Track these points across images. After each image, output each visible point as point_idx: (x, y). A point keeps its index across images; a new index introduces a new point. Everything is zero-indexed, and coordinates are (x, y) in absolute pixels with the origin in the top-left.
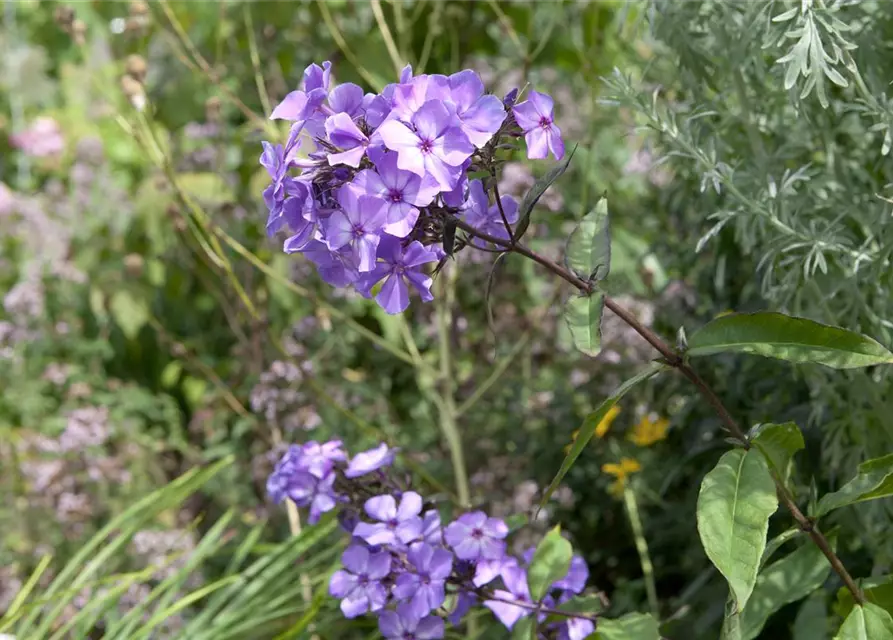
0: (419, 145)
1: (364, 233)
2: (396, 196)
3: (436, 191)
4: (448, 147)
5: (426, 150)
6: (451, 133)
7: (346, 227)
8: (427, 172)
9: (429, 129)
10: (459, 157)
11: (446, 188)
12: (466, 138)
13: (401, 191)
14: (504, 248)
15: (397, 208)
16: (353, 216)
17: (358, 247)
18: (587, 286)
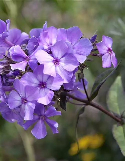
0: (53, 61)
1: (27, 101)
2: (43, 85)
3: (61, 83)
4: (67, 62)
5: (57, 64)
6: (69, 55)
7: (19, 98)
8: (57, 74)
9: (58, 53)
10: (72, 67)
11: (66, 82)
12: (76, 58)
13: (45, 82)
14: (84, 104)
15: (43, 91)
16: (23, 94)
17: (24, 108)
18: (120, 120)
